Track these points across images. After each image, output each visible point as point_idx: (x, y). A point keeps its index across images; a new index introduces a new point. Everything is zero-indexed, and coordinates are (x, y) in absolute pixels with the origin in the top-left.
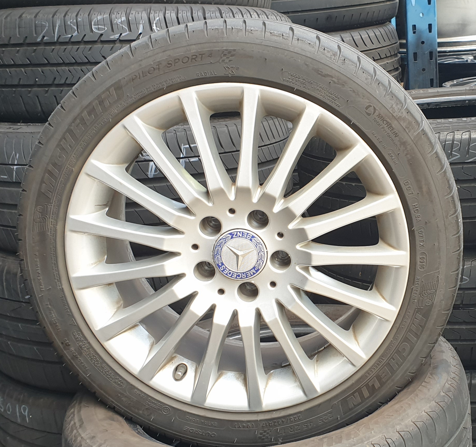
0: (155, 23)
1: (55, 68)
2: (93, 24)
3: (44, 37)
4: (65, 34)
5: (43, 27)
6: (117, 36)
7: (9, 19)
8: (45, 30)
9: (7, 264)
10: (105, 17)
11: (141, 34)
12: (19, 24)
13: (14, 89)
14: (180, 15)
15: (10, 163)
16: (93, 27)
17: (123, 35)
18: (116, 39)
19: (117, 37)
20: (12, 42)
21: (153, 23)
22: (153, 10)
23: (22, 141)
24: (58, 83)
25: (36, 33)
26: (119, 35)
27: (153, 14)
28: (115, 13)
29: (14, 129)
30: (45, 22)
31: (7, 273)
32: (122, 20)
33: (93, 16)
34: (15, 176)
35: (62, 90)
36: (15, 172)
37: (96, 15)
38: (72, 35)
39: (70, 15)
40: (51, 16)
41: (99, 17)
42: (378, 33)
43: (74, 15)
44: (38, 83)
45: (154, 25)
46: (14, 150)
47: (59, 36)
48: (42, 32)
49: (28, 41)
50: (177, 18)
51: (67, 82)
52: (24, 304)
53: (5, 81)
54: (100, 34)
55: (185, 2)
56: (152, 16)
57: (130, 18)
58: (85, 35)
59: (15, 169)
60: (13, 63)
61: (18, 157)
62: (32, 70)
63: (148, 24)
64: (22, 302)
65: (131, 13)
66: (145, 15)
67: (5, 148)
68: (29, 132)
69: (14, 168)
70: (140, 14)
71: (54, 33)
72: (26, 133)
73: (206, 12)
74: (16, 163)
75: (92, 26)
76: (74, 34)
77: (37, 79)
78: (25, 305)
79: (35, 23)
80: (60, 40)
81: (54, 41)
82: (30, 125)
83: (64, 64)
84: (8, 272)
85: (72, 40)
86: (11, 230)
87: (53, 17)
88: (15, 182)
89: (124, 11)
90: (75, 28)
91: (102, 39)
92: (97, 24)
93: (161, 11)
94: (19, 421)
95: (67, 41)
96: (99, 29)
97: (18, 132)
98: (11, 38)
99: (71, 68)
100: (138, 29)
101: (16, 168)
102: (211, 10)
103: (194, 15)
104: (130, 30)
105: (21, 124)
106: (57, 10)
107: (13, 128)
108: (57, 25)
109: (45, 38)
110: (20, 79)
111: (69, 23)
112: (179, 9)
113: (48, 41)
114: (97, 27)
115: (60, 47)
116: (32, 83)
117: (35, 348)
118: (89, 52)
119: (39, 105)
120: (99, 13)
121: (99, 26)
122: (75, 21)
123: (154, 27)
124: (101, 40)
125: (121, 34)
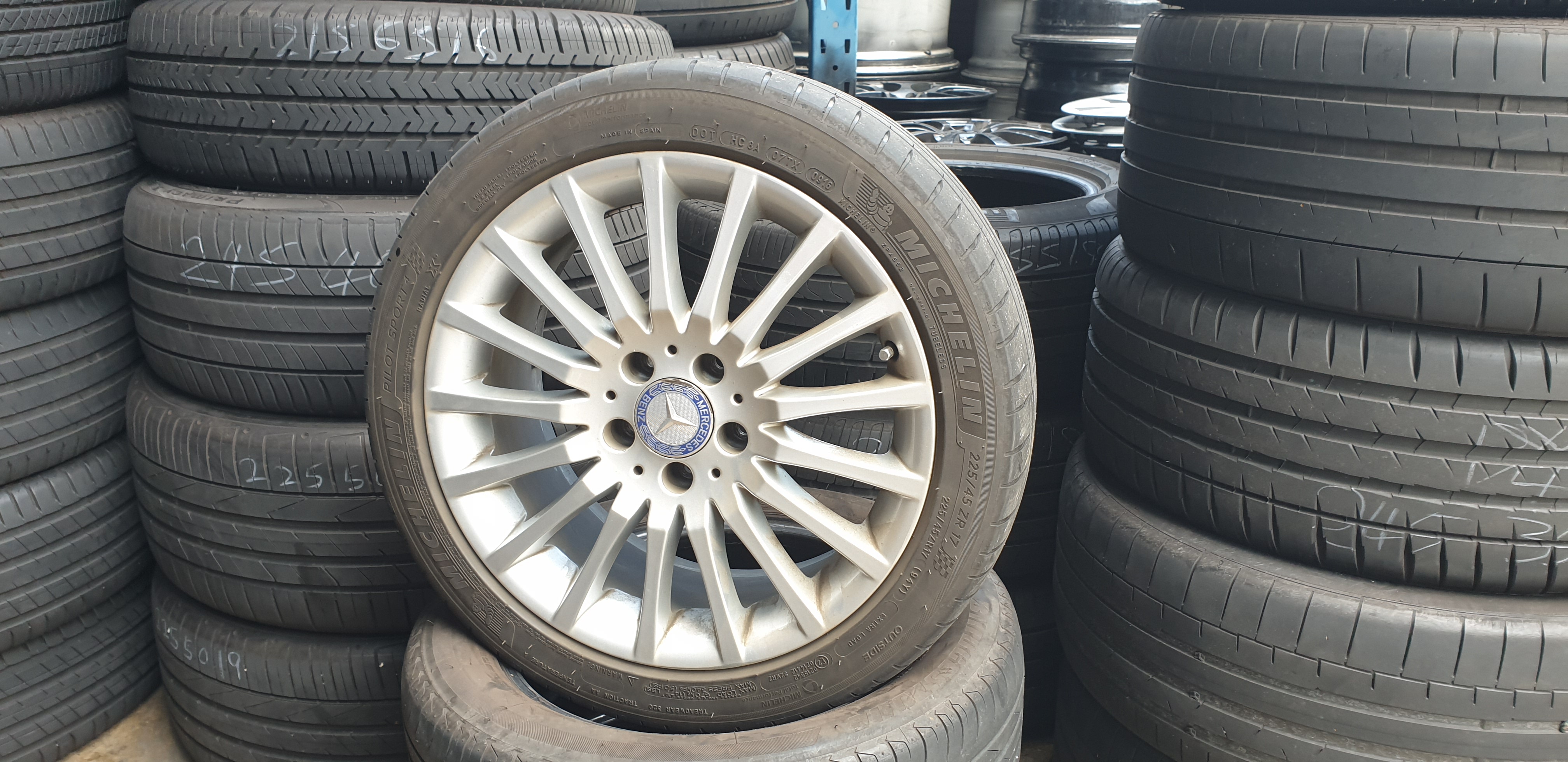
0: (479, 37)
1: (306, 105)
2: (376, 34)
3: (289, 51)
4: (327, 49)
5: (287, 34)
6: (416, 57)
7: (222, 14)
8: (292, 39)
9: (210, 424)
10: (398, 24)
11: (456, 55)
12: (242, 26)
13: (229, 135)
14: (518, 26)
15: (225, 259)
16: (376, 39)
17: (427, 55)
18: (415, 62)
19: (417, 59)
20: (228, 55)
21: (476, 38)
22: (475, 16)
23: (247, 223)
24: (311, 129)
25: (274, 44)
26: (420, 55)
27: (476, 23)
28: (414, 19)
29: (229, 202)
30: (290, 27)
31: (211, 438)
32: (426, 30)
33: (376, 21)
34: (234, 281)
35: (318, 142)
36: (234, 275)
37: (381, 20)
38: (340, 52)
39: (336, 16)
40: (302, 16)
41: (387, 24)
42: (771, 50)
43: (343, 17)
44: (273, 127)
45: (478, 41)
46: (232, 238)
47: (315, 51)
48: (285, 43)
49: (258, 56)
50: (515, 31)
51: (328, 129)
52: (243, 491)
53: (214, 119)
54: (388, 53)
55: (521, 3)
56: (474, 25)
57: (438, 28)
58: (362, 53)
59: (234, 270)
60: (229, 90)
61: (241, 251)
62: (264, 104)
63: (468, 39)
64: (240, 488)
65: (440, 20)
66: (463, 24)
67: (215, 233)
68: (259, 210)
69: (232, 269)
70: (455, 22)
71: (307, 46)
72: (254, 209)
73: (559, 22)
74: (236, 260)
75: (375, 37)
76: (343, 50)
77: (273, 121)
78: (245, 493)
79: (273, 27)
80: (318, 59)
81: (307, 59)
82: (256, 195)
83: (324, 98)
84: (214, 439)
85: (340, 59)
86: (220, 369)
87: (305, 18)
88: (234, 292)
89: (429, 16)
90: (346, 39)
91: (392, 60)
92: (384, 34)
93: (489, 17)
94: (223, 676)
95: (331, 60)
96: (386, 43)
97: (239, 208)
98: (226, 48)
99: (336, 105)
100: (451, 46)
101: (236, 269)
102: (565, 19)
103: (540, 27)
104: (438, 47)
105: (240, 193)
106: (312, 7)
107: (227, 200)
108: (314, 33)
109: (291, 54)
110: (242, 119)
111: (334, 30)
112: (516, 15)
113: (296, 59)
114: (383, 39)
115: (316, 70)
116: (265, 126)
117: (260, 562)
118: (369, 81)
119: (274, 162)
120: (387, 18)
121: (387, 39)
122: (345, 27)
123: (478, 45)
124: (389, 63)
125: (423, 54)
